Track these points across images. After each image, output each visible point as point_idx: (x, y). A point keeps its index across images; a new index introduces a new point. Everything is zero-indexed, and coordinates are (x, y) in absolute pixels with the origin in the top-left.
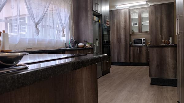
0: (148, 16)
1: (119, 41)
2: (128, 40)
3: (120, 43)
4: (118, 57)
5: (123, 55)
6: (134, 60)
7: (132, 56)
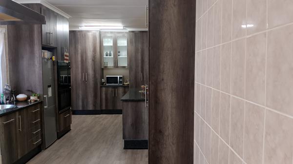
0: (126, 45)
1: (85, 78)
2: (98, 76)
3: (86, 81)
4: (83, 102)
5: (90, 99)
6: (106, 106)
7: (104, 101)
